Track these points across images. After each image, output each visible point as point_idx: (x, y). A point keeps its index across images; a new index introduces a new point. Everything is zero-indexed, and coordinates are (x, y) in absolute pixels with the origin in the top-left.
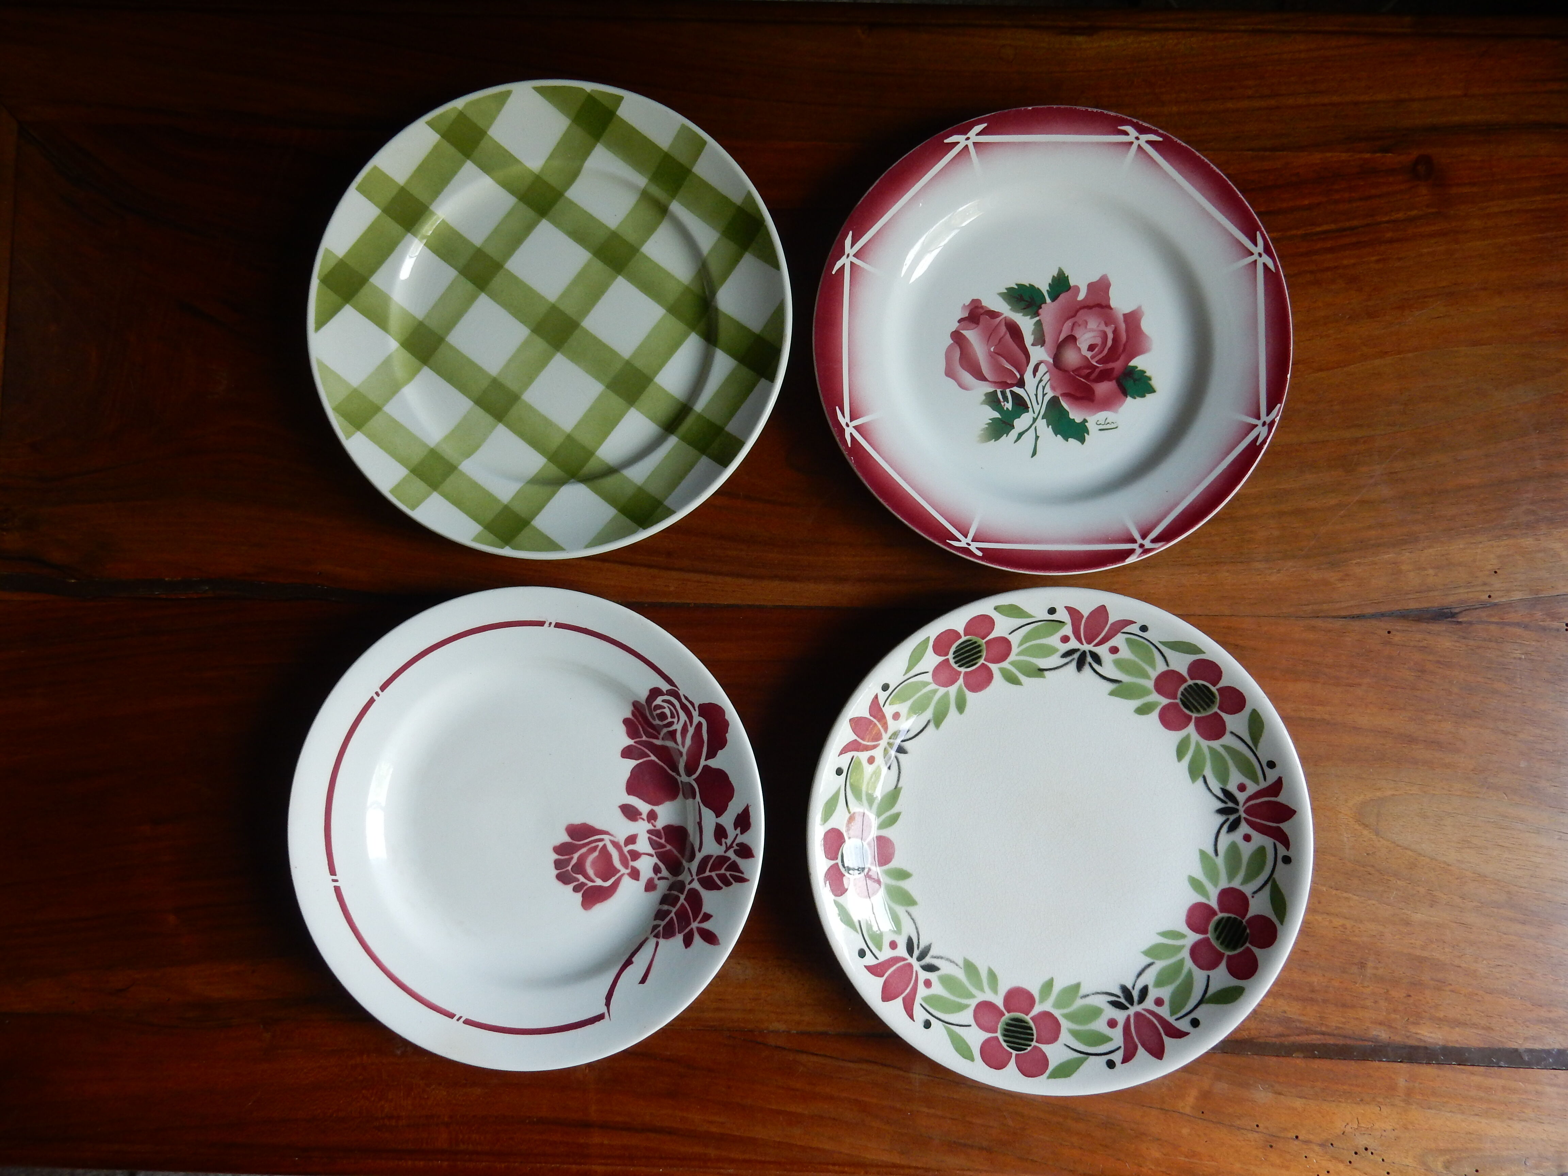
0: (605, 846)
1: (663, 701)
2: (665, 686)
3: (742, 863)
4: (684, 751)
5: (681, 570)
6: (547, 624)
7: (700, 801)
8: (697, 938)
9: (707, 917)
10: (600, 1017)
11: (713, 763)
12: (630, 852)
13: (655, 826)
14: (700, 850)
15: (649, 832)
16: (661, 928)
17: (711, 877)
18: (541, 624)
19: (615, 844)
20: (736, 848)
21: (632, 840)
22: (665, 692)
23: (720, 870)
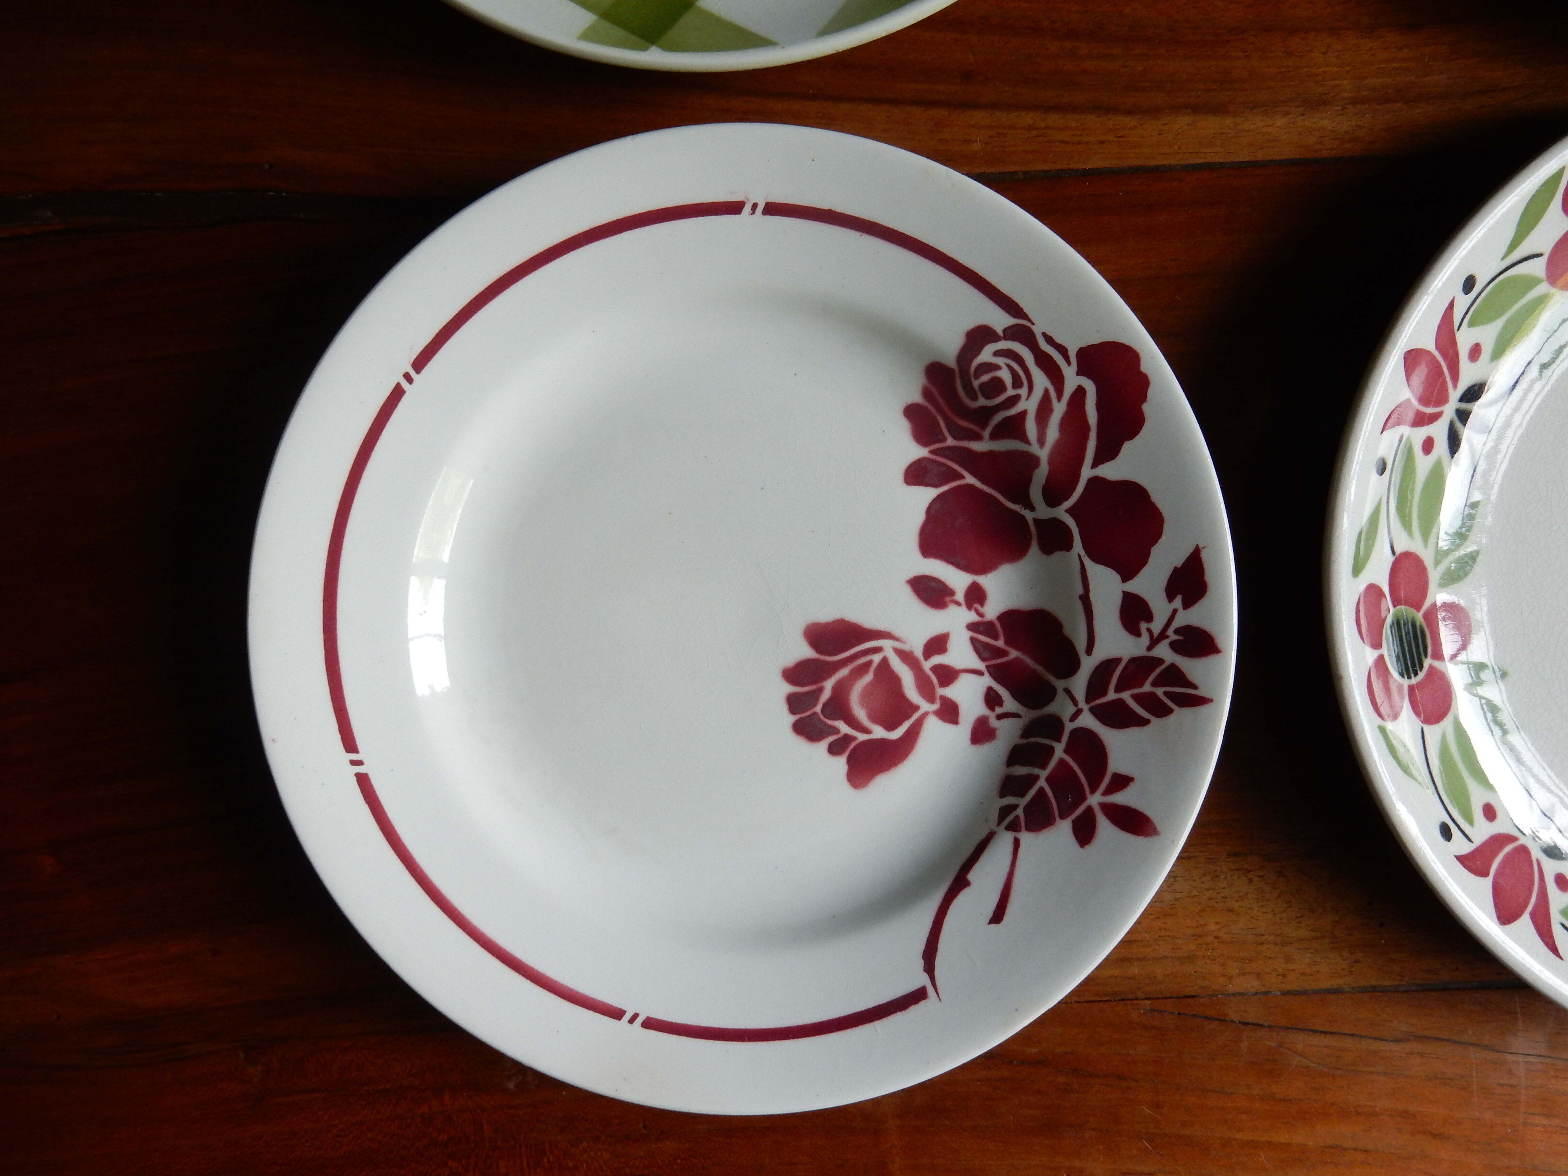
0: (885, 661)
1: (998, 353)
2: (1000, 320)
3: (1189, 666)
4: (1044, 454)
5: (993, 106)
6: (747, 209)
7: (1083, 553)
8: (1104, 825)
9: (1121, 782)
10: (917, 996)
11: (1111, 471)
12: (936, 669)
13: (981, 615)
14: (1089, 651)
15: (972, 627)
16: (1020, 812)
17: (1121, 701)
18: (734, 208)
19: (906, 656)
20: (1174, 637)
21: (937, 644)
22: (1000, 333)
23: (1141, 685)
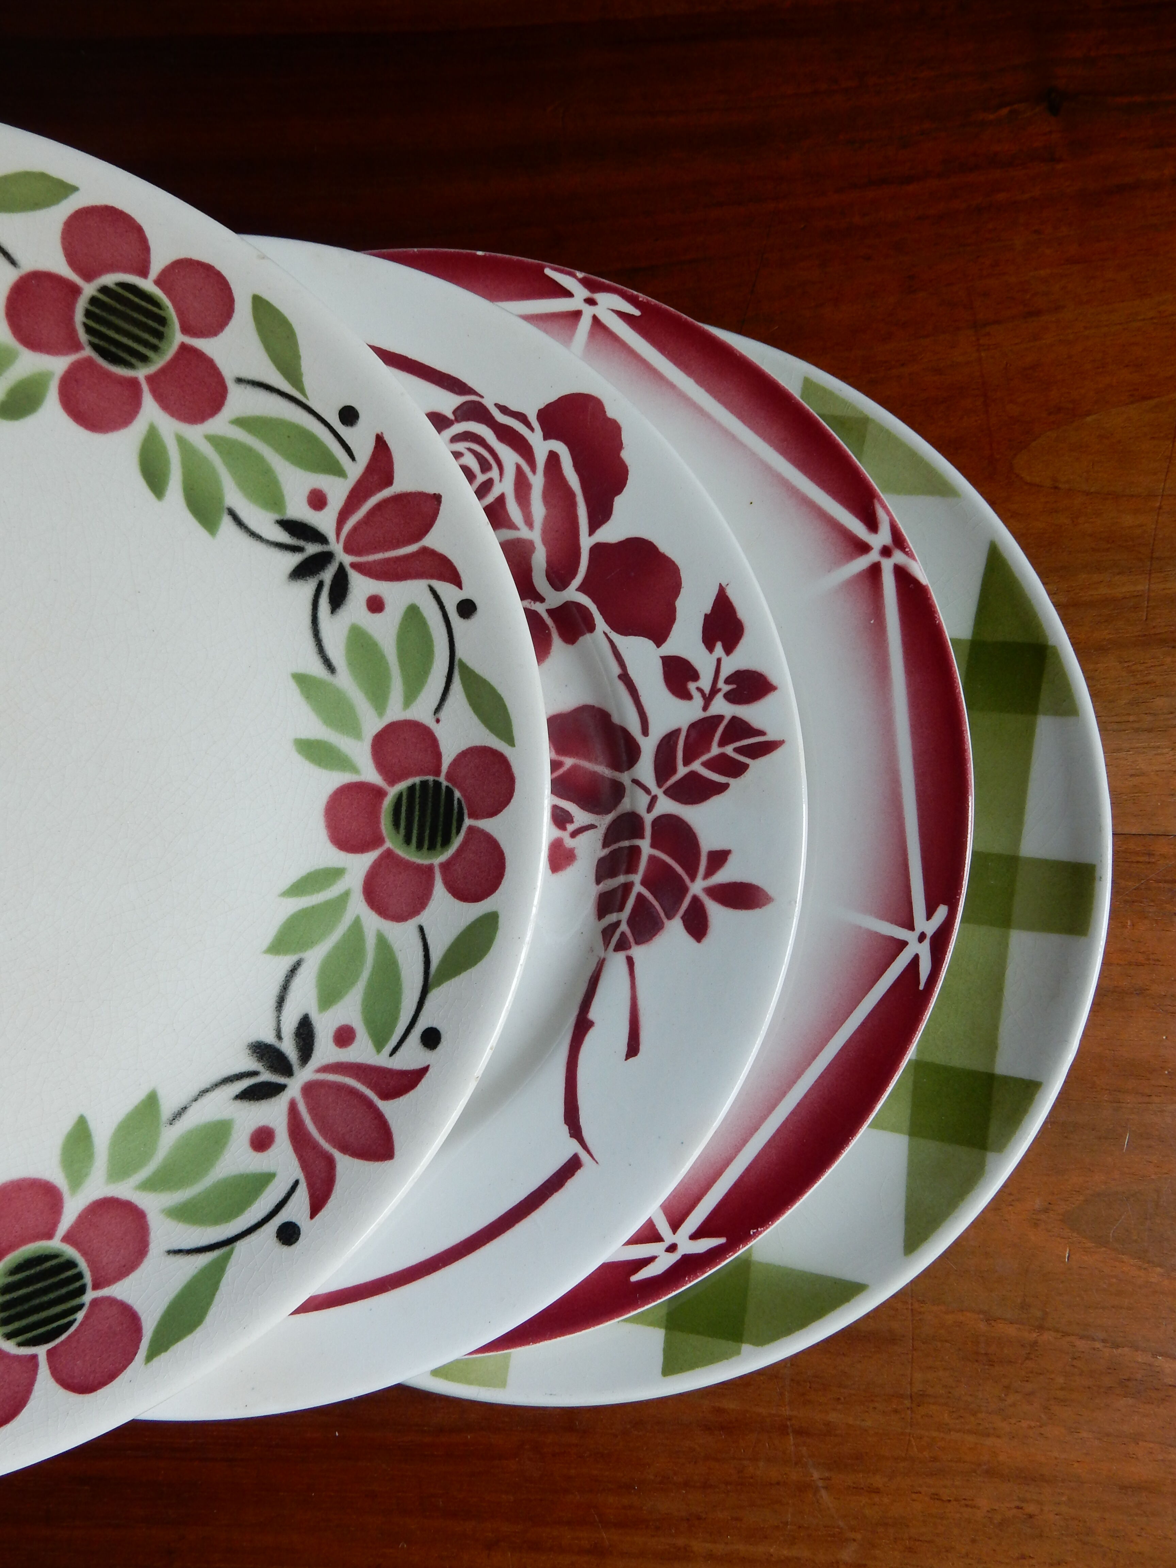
2: (446, 402)
3: (751, 713)
4: (535, 536)
7: (608, 629)
8: (716, 911)
9: (719, 858)
10: (572, 1166)
11: (611, 533)
14: (645, 731)
16: (624, 927)
17: (693, 775)
20: (726, 688)
23: (708, 749)
